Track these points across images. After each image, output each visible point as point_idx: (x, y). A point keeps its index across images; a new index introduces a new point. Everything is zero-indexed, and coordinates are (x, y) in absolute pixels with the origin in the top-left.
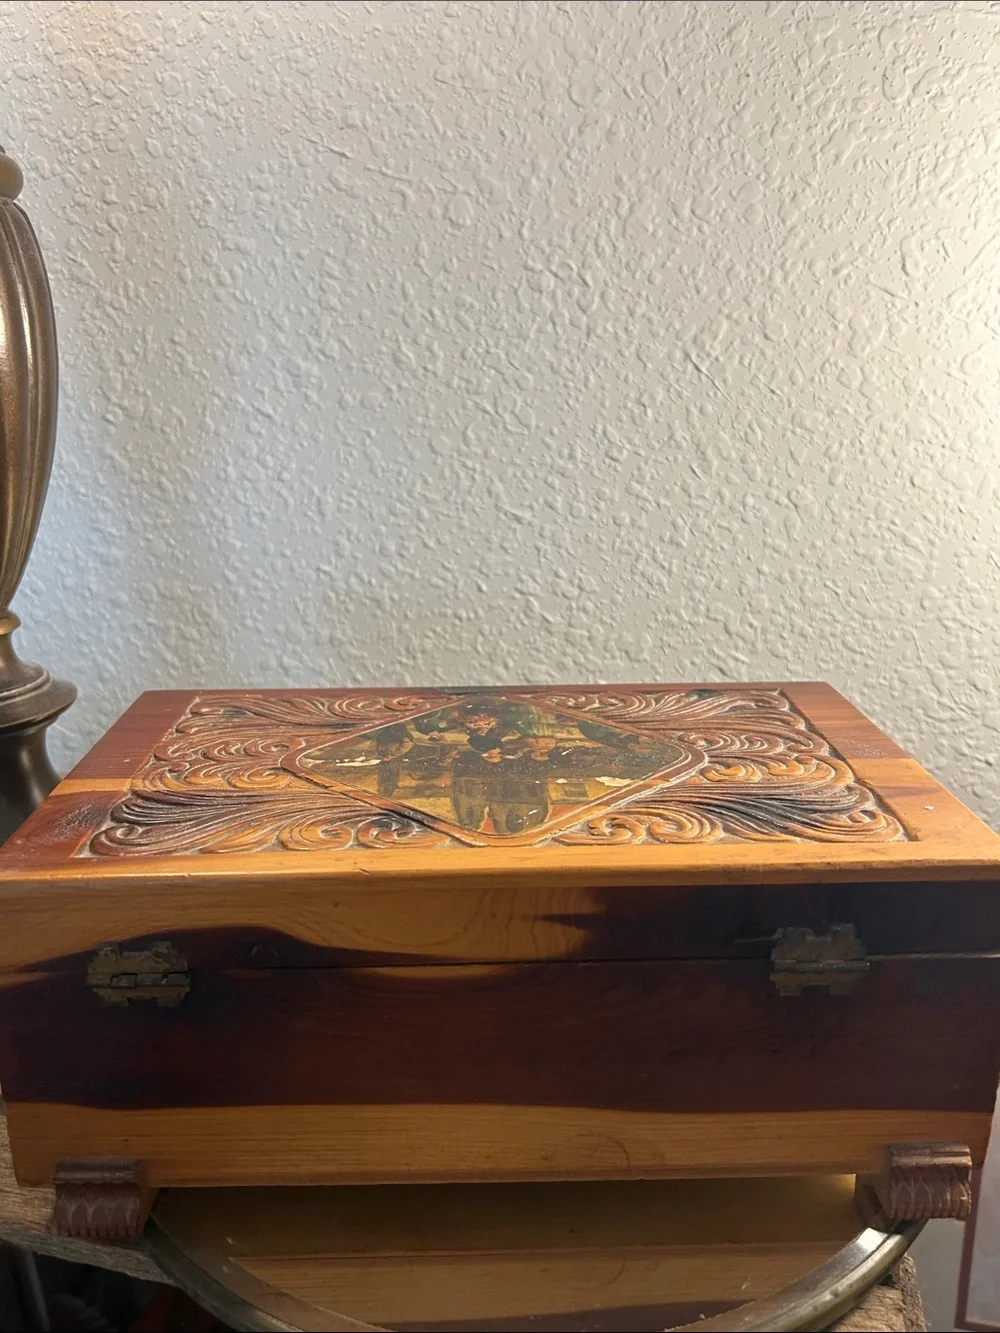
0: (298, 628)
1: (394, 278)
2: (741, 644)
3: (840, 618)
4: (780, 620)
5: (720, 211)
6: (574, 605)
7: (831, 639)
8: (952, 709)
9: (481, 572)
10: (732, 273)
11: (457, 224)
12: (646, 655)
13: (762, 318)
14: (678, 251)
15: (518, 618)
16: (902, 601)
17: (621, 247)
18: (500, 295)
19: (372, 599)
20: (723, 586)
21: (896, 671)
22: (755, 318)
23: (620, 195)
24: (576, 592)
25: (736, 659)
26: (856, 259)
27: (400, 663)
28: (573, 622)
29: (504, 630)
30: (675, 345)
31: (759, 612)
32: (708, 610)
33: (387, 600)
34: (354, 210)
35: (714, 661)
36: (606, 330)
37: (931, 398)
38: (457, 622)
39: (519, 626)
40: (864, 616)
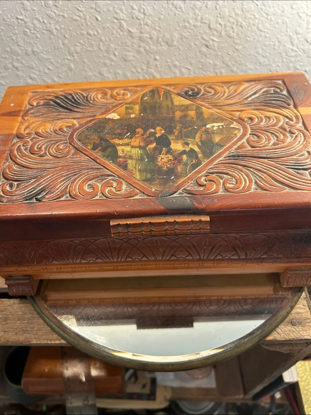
0: (17, 49)
2: (215, 33)
3: (257, 16)
4: (232, 20)
6: (142, 23)
7: (253, 26)
8: (296, 52)
9: (97, 11)
12: (175, 43)
15: (117, 32)
16: (284, 6)
19: (47, 30)
20: (209, 6)
21: (277, 38)
24: (142, 16)
25: (213, 40)
27: (67, 59)
28: (143, 31)
29: (112, 38)
31: (224, 18)
32: (202, 19)
33: (54, 30)
35: (204, 42)
38: (89, 37)
39: (118, 36)
40: (267, 15)
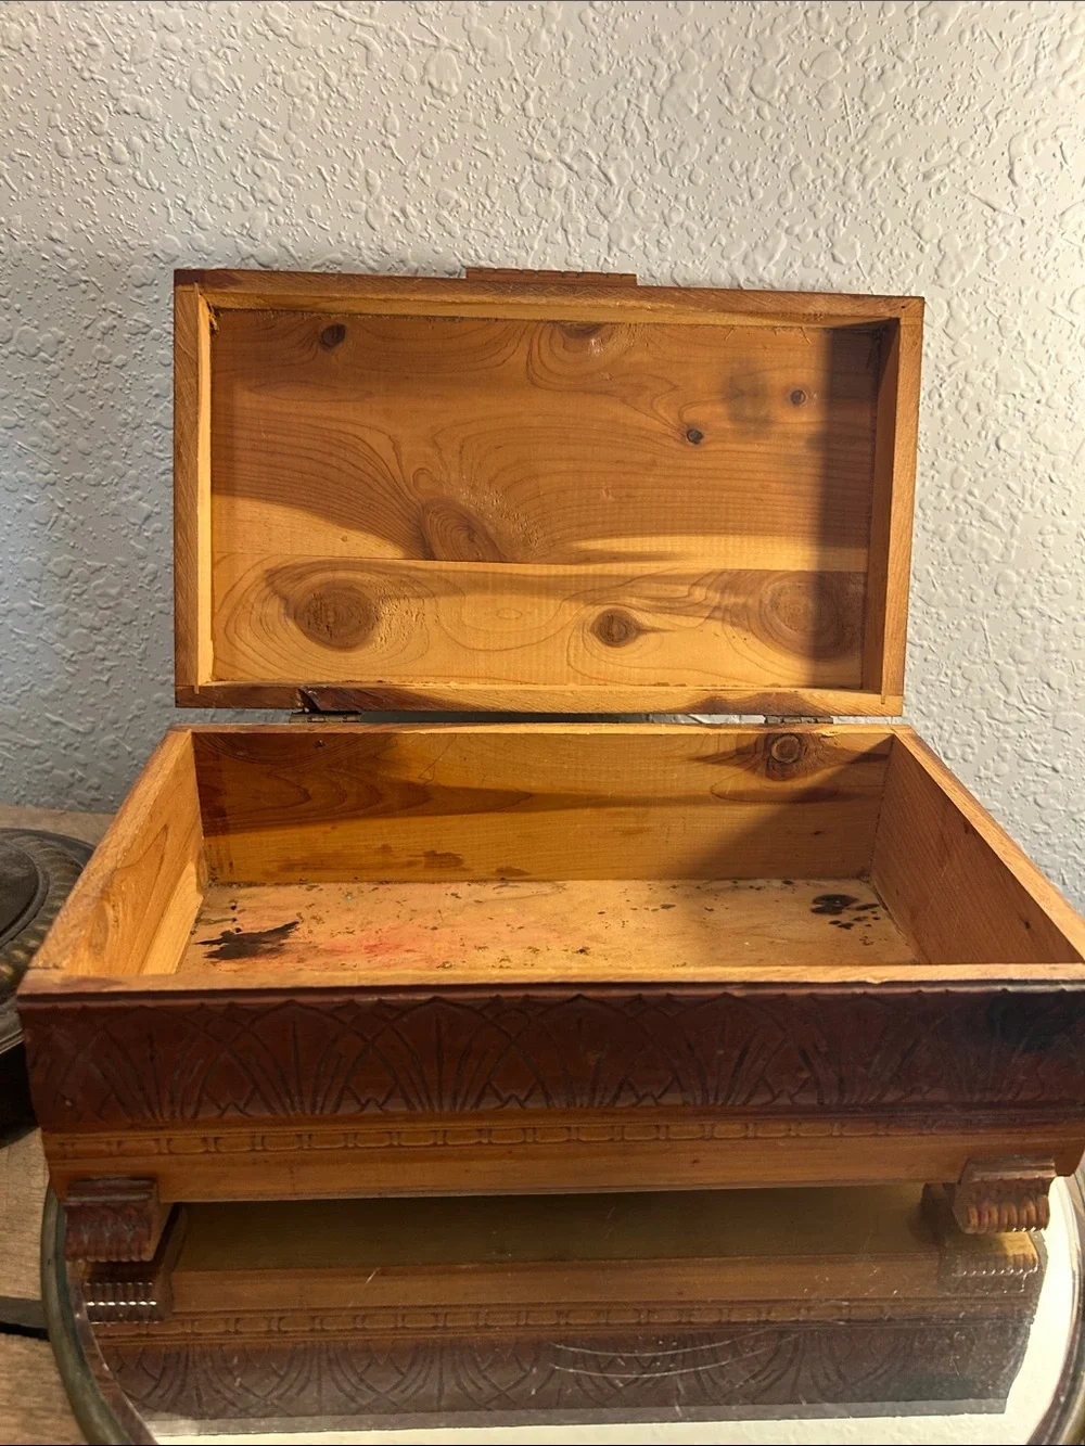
1: (355, 163)
5: (787, 89)
8: (1019, 710)
10: (796, 175)
11: (439, 91)
13: (831, 235)
14: (729, 141)
16: (973, 586)
17: (656, 133)
18: (495, 191)
21: (960, 667)
22: (822, 233)
23: (658, 60)
26: (953, 160)
30: (720, 265)
34: (299, 64)
36: (632, 243)
37: (1029, 340)
